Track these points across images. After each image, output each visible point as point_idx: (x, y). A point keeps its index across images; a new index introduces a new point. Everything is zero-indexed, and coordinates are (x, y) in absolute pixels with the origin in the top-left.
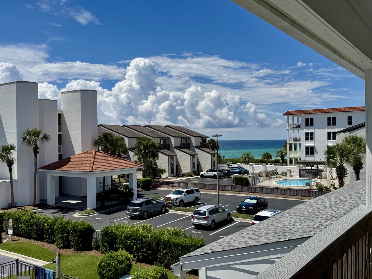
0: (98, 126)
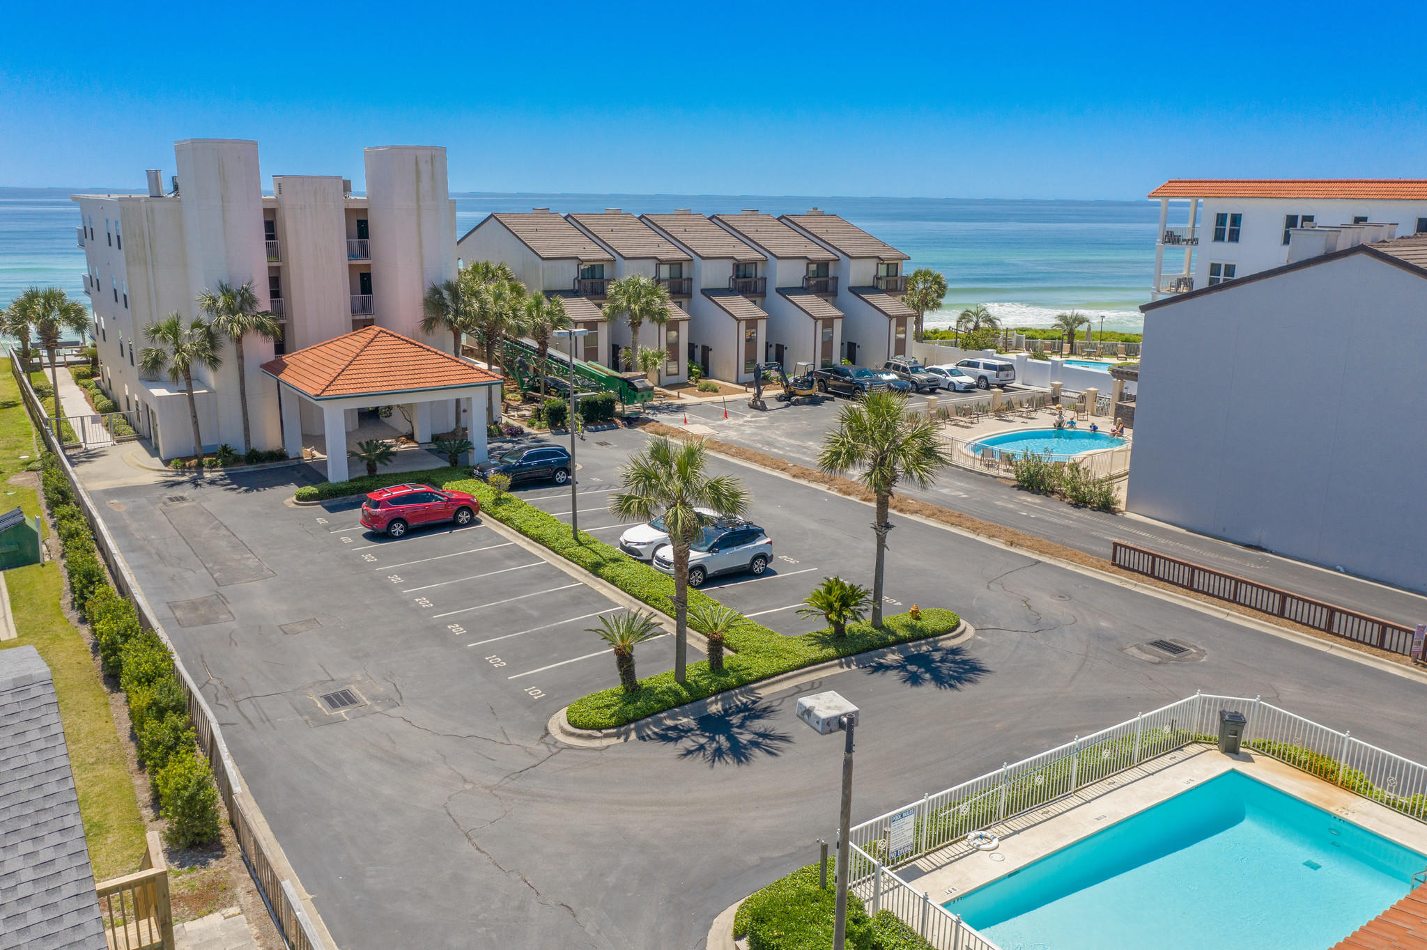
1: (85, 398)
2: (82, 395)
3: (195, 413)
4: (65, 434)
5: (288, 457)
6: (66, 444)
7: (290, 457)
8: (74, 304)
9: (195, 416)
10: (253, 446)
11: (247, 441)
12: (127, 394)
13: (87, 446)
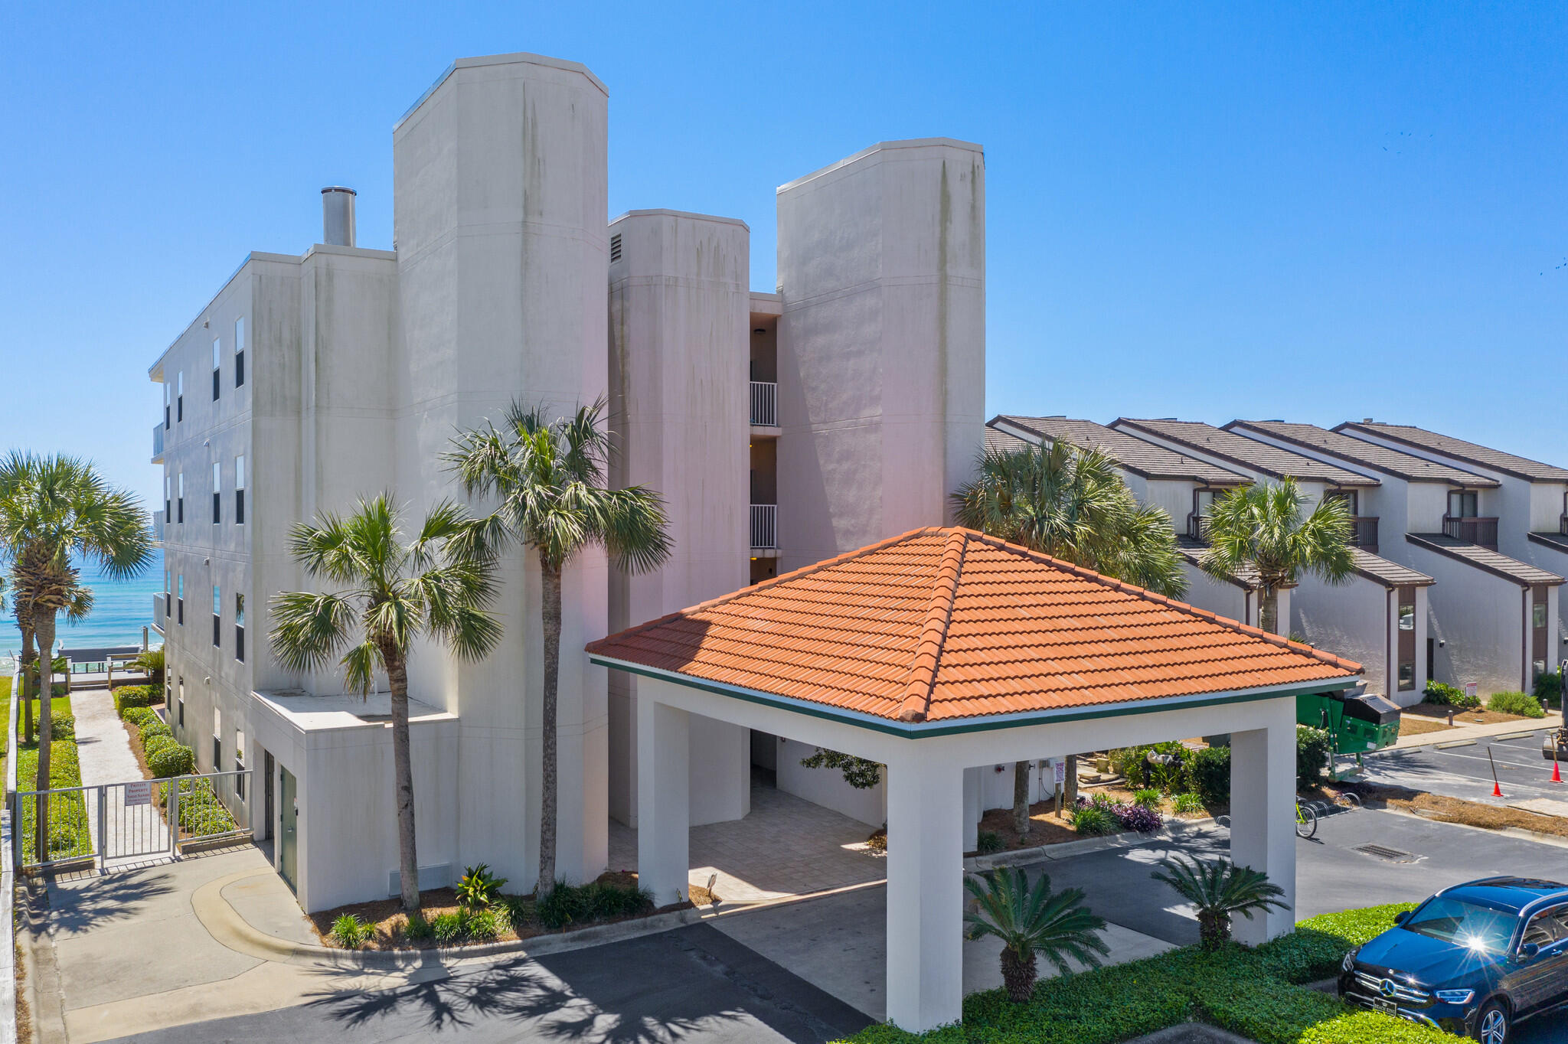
0: (990, 425)
1: (130, 742)
2: (125, 736)
3: (409, 779)
4: (56, 832)
5: (652, 904)
6: (56, 858)
7: (659, 903)
8: (116, 499)
9: (408, 789)
10: (558, 876)
11: (548, 859)
12: (218, 735)
13: (106, 864)
